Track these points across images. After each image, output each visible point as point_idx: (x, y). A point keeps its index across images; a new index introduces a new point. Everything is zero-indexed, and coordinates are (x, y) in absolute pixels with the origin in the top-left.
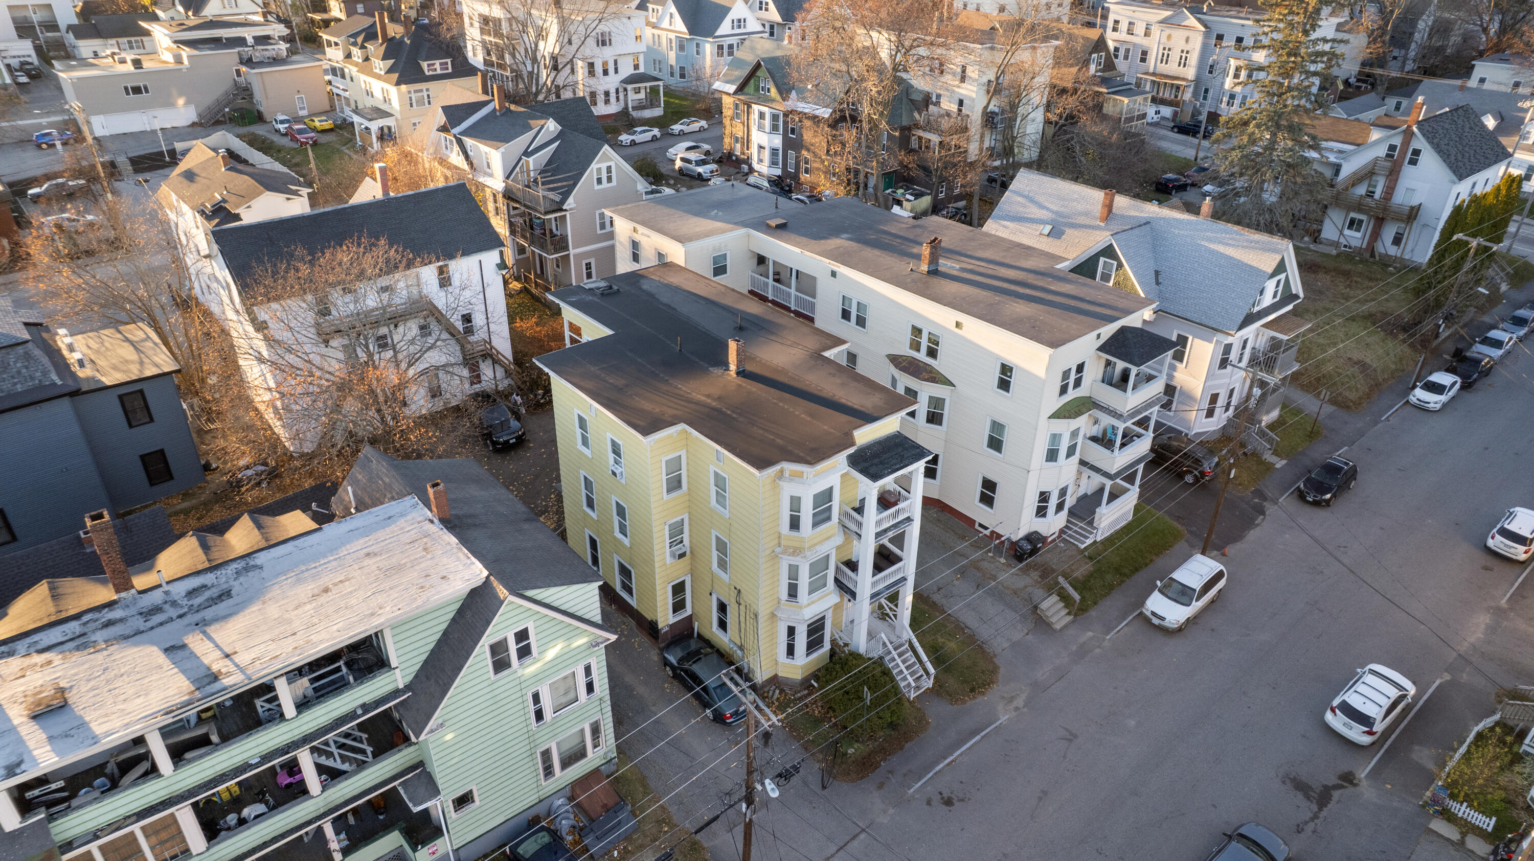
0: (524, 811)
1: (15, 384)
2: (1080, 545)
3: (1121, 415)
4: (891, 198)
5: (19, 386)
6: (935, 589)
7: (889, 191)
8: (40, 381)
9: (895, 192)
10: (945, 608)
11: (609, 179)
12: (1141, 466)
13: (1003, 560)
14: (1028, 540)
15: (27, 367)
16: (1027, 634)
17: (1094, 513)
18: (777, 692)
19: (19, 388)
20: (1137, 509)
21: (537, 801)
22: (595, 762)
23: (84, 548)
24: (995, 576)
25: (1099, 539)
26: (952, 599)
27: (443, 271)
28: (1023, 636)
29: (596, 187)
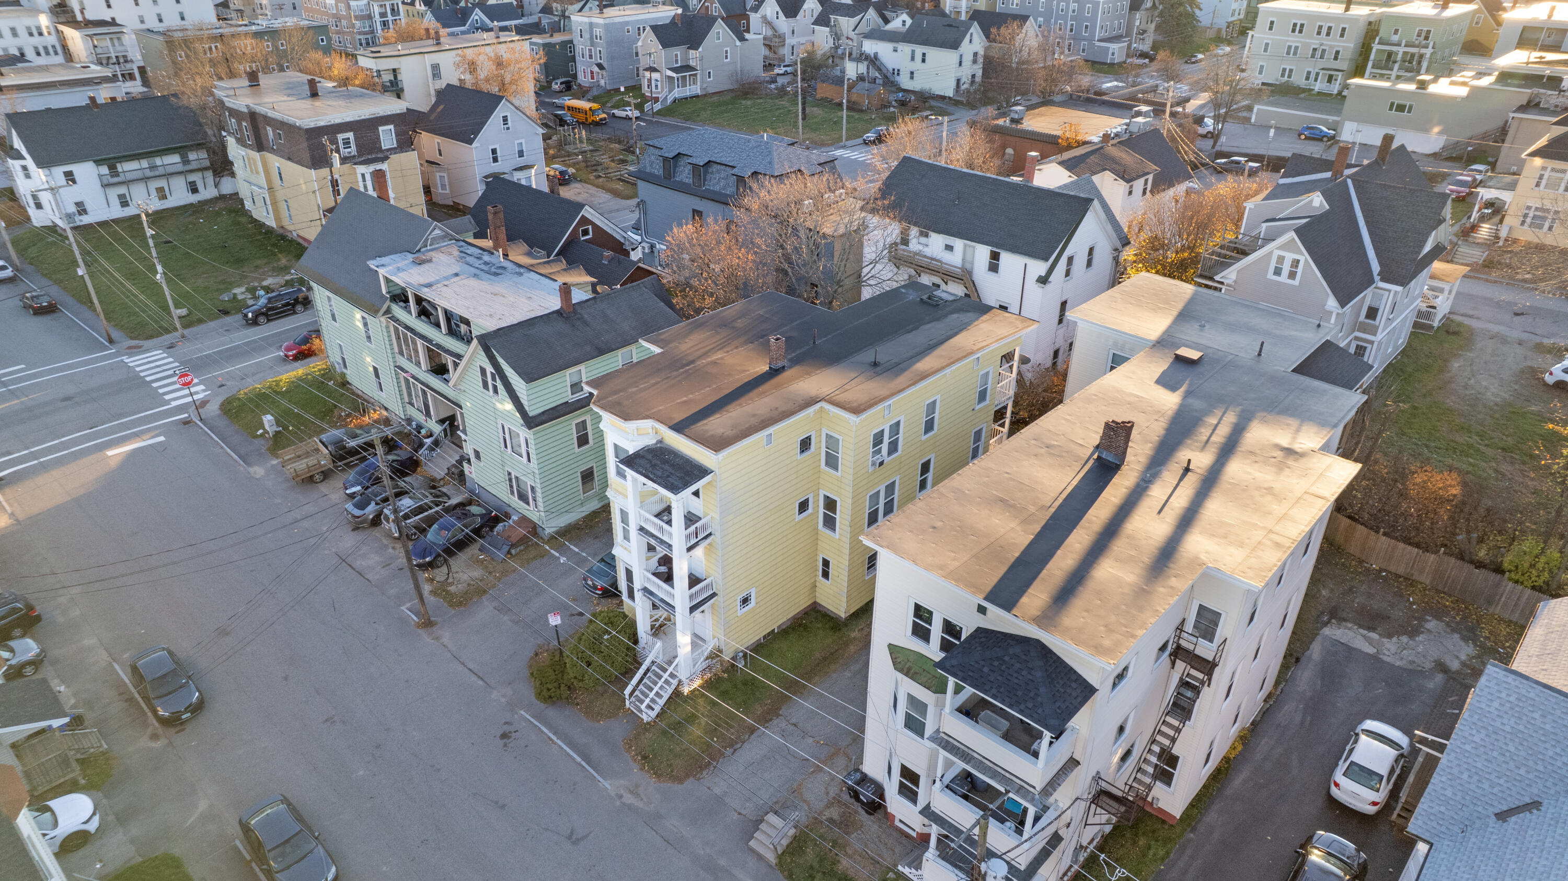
6: (793, 720)
11: (1292, 275)
16: (739, 814)
21: (505, 501)
27: (995, 256)
28: (736, 811)
29: (1270, 276)
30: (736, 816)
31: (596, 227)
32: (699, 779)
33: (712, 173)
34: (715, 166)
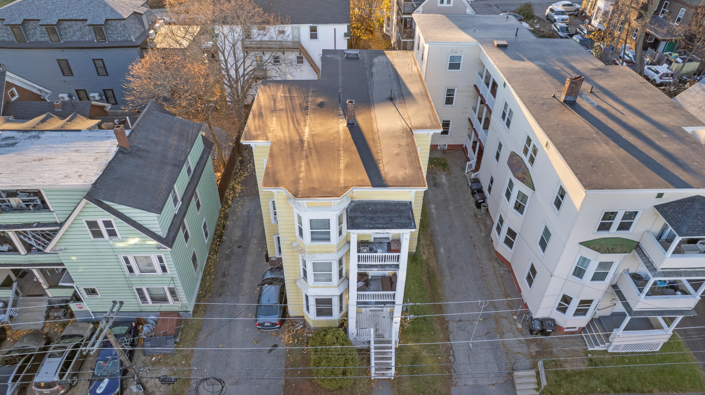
0: (133, 312)
1: (118, 37)
2: (588, 346)
3: (655, 269)
4: (666, 58)
5: (119, 38)
6: (457, 319)
7: (667, 53)
8: (127, 38)
9: (671, 54)
10: (451, 336)
11: (449, 2)
12: (680, 318)
13: (520, 326)
14: (542, 322)
15: (123, 31)
16: (493, 385)
17: (612, 331)
18: (301, 326)
19: (119, 39)
20: (666, 346)
21: (139, 310)
22: (175, 308)
23: (55, 109)
24: (503, 333)
25: (610, 350)
26: (462, 332)
27: (313, 30)
28: (490, 385)
29: (439, 5)
30: (494, 388)
31: (18, 88)
32: (455, 385)
33: (65, 29)
34: (65, 23)
